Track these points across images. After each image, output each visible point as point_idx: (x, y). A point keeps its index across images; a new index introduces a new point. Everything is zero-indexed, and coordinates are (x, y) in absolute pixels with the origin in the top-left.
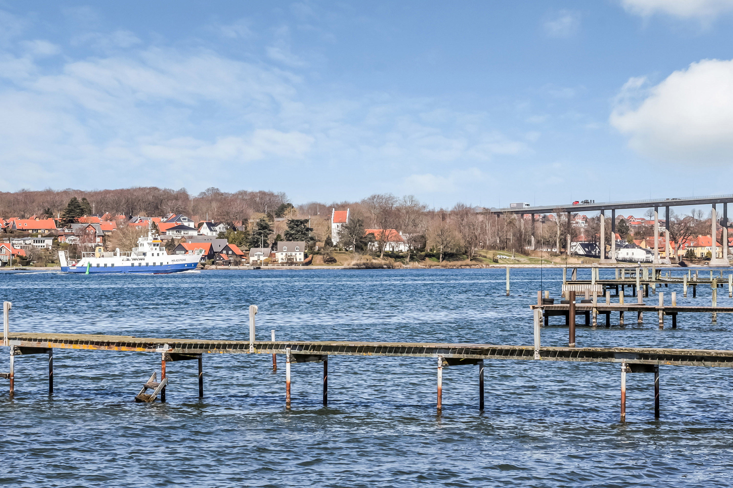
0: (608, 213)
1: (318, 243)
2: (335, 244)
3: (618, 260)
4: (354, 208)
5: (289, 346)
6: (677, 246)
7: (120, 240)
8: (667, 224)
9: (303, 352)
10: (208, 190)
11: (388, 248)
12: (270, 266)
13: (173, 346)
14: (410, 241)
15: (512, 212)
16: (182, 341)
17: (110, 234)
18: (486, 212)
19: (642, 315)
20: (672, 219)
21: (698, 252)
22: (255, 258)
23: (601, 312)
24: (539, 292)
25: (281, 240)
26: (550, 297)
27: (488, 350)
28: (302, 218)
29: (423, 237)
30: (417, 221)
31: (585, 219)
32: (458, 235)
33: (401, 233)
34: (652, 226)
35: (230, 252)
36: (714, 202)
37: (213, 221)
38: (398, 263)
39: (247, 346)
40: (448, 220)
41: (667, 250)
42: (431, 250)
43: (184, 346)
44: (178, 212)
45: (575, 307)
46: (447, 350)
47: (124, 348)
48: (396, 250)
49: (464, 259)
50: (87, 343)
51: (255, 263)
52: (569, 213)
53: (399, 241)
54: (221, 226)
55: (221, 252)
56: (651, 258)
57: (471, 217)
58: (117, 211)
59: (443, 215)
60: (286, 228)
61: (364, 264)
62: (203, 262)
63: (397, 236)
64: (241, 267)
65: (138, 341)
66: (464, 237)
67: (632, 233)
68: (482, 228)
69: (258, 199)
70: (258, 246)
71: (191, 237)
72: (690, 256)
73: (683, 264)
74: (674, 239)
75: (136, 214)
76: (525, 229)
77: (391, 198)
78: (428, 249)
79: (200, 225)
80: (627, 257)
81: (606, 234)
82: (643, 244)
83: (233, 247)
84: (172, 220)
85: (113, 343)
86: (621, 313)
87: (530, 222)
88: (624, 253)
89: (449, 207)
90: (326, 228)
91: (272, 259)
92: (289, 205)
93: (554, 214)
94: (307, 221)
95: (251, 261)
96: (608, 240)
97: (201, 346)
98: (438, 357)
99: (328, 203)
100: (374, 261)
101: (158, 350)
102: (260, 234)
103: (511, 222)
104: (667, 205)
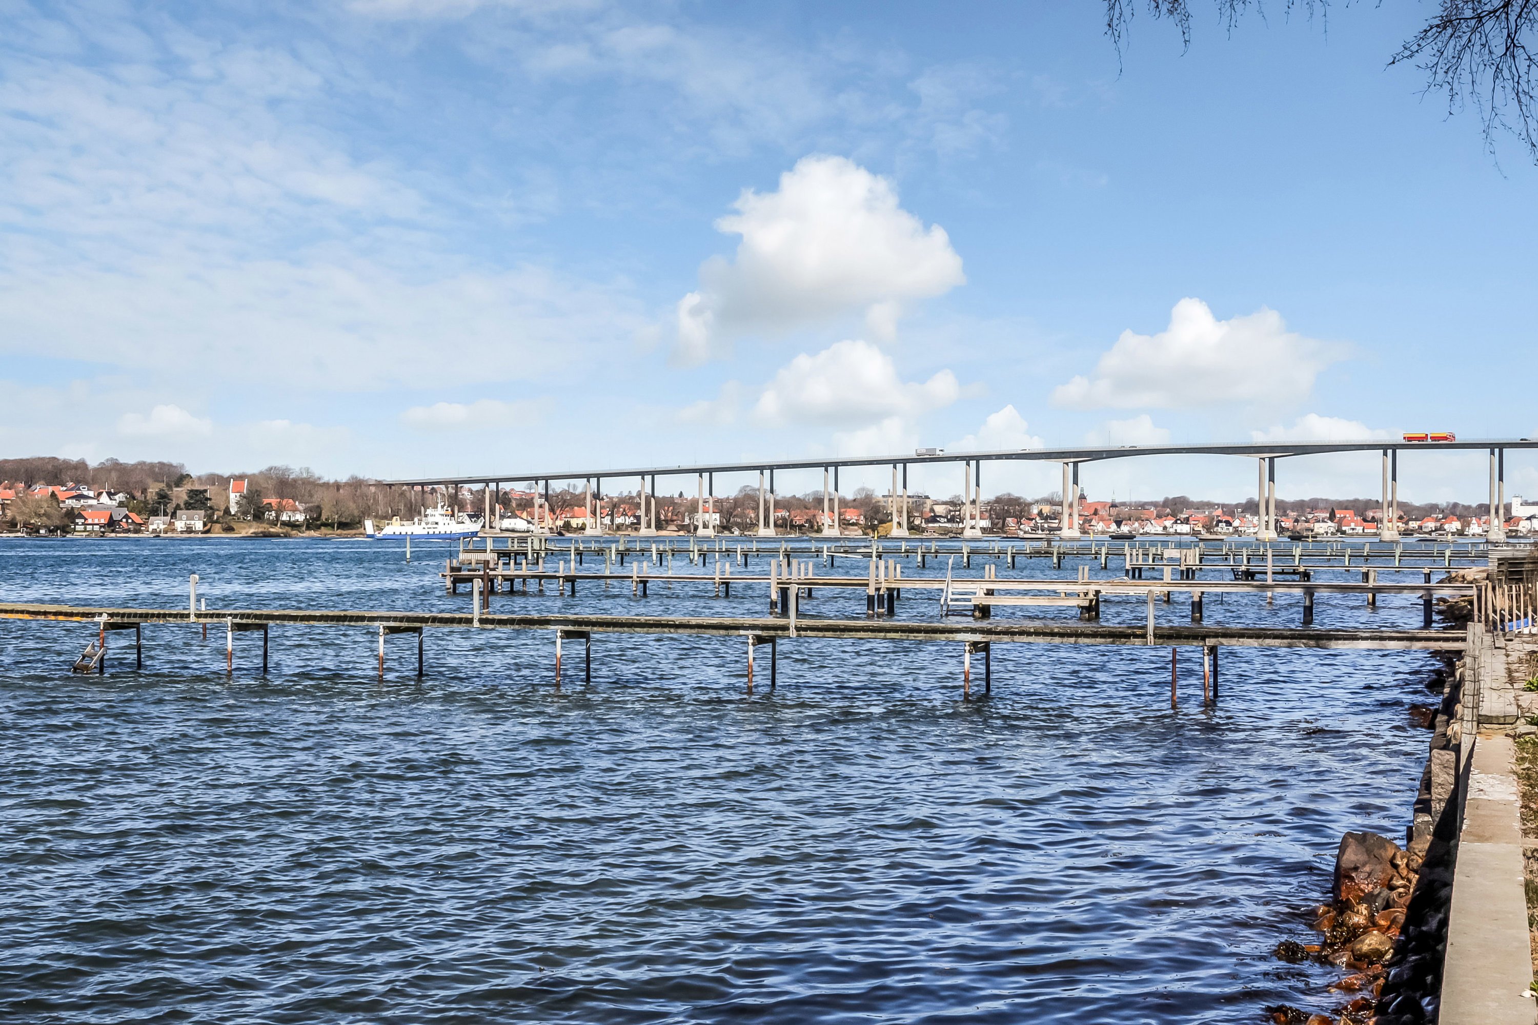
0: (493, 486)
1: (216, 513)
2: (233, 513)
3: (501, 530)
4: (252, 478)
5: (230, 615)
6: (555, 517)
7: (20, 508)
8: (546, 496)
9: (244, 621)
10: (107, 460)
11: (285, 518)
12: (169, 535)
13: (111, 615)
14: (306, 511)
15: (403, 484)
16: (122, 611)
17: (9, 502)
18: (379, 484)
19: (542, 582)
20: (550, 492)
21: (574, 522)
22: (155, 527)
23: (506, 580)
24: (448, 561)
25: (181, 509)
26: (458, 565)
27: (429, 618)
28: (202, 488)
29: (319, 507)
30: (312, 492)
31: (471, 491)
32: (352, 505)
33: (297, 503)
34: (532, 499)
35: (130, 521)
36: (588, 477)
37: (112, 491)
38: (294, 532)
39: (188, 616)
40: (341, 491)
41: (546, 520)
42: (326, 519)
43: (123, 615)
44: (78, 482)
45: (488, 575)
46: (388, 619)
47: (61, 618)
48: (292, 519)
49: (358, 528)
50: (22, 612)
51: (154, 531)
52: (457, 485)
53: (295, 510)
54: (121, 495)
55: (121, 520)
56: (532, 527)
57: (364, 489)
58: (16, 480)
59: (338, 486)
60: (185, 497)
61: (262, 532)
62: (102, 529)
63: (294, 506)
64: (141, 535)
65: (75, 610)
66: (358, 507)
67: (514, 504)
68: (374, 499)
69: (157, 469)
70: (158, 515)
71: (91, 506)
72: (567, 526)
73: (560, 534)
74: (552, 510)
75: (36, 483)
76: (416, 500)
77: (287, 469)
78: (323, 518)
79: (100, 494)
80: (510, 527)
81: (490, 505)
82: (524, 515)
83: (133, 516)
84: (72, 489)
85: (50, 613)
86: (524, 580)
87: (420, 494)
88: (507, 523)
89: (343, 478)
90: (224, 498)
91: (171, 528)
92: (188, 475)
93: (443, 487)
94: (206, 491)
95: (150, 530)
96: (492, 512)
97: (141, 616)
98: (380, 626)
99: (226, 473)
100: (272, 530)
101: (96, 619)
102: (159, 503)
103: (402, 494)
104: (547, 479)
